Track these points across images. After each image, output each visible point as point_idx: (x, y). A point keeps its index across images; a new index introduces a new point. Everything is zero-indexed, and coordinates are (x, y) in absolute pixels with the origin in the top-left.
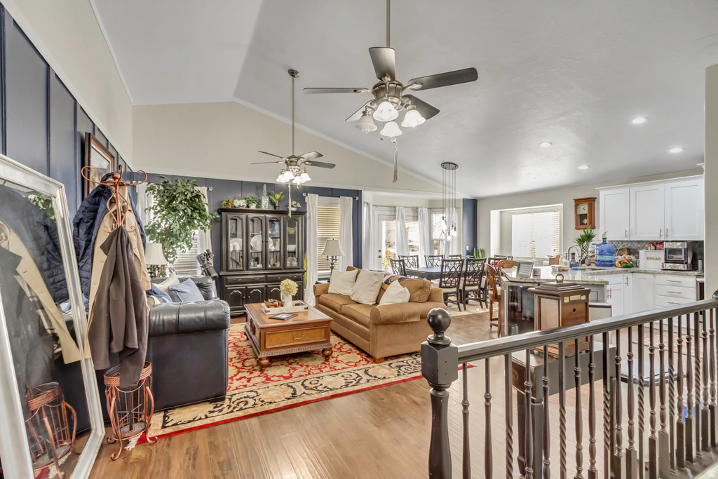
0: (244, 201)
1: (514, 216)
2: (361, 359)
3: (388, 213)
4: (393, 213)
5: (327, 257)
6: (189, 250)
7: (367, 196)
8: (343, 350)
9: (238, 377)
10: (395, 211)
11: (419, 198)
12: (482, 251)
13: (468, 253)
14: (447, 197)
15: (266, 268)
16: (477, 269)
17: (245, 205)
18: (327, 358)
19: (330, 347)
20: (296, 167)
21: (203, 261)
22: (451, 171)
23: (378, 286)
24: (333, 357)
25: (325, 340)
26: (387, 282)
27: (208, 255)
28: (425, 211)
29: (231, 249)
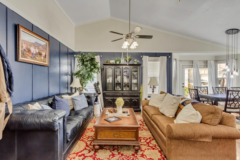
3: (189, 64)
4: (191, 64)
5: (151, 86)
6: (93, 81)
7: (175, 56)
9: (80, 154)
10: (193, 63)
11: (208, 55)
15: (123, 90)
17: (114, 62)
18: (137, 151)
19: (138, 145)
20: (131, 39)
21: (96, 86)
23: (176, 106)
24: (141, 151)
25: (134, 139)
26: (183, 104)
27: (98, 83)
28: (213, 62)
29: (108, 81)
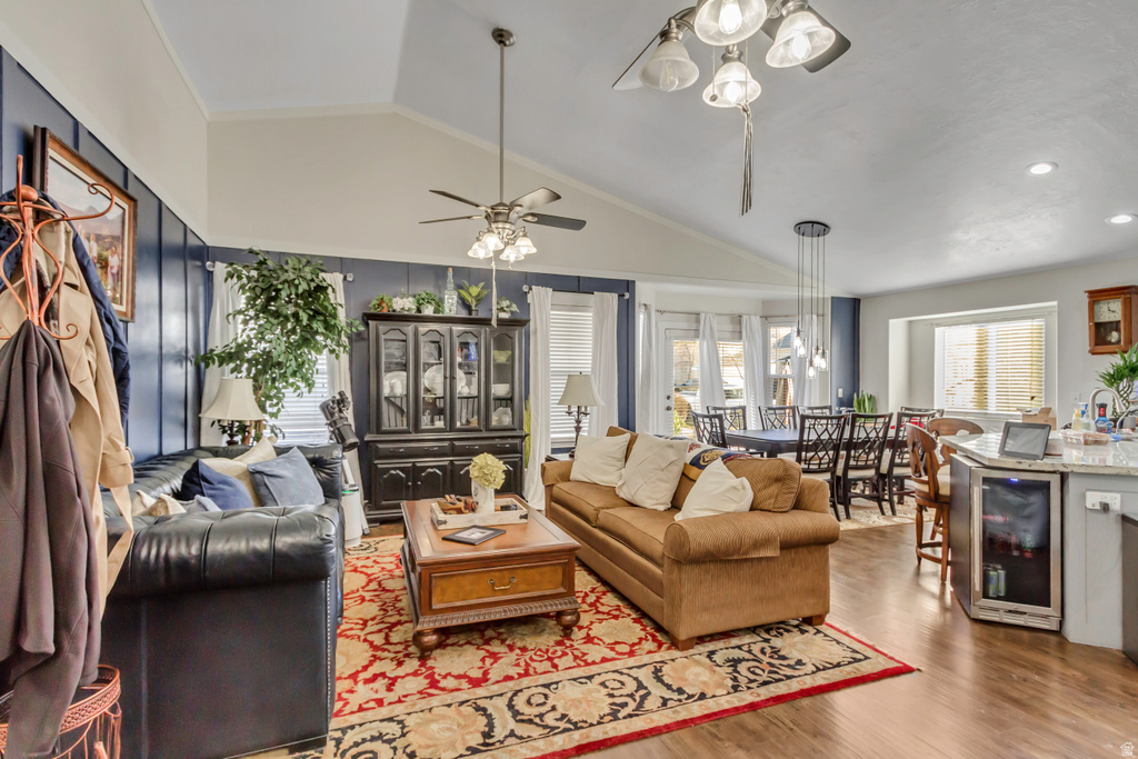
0: (411, 299)
1: (937, 330)
2: (642, 634)
3: (684, 325)
4: (694, 326)
5: (569, 407)
6: (310, 392)
7: (645, 292)
8: (601, 609)
9: (368, 674)
10: (698, 321)
11: (742, 296)
12: (871, 398)
13: (841, 403)
14: (807, 294)
15: (452, 428)
16: (873, 435)
17: (414, 307)
18: (567, 630)
19: (573, 606)
20: (508, 226)
21: (332, 414)
22: (815, 239)
23: (677, 471)
24: (581, 628)
25: (562, 590)
26: (697, 463)
27: (341, 401)
28: (756, 321)
29: (386, 391)
